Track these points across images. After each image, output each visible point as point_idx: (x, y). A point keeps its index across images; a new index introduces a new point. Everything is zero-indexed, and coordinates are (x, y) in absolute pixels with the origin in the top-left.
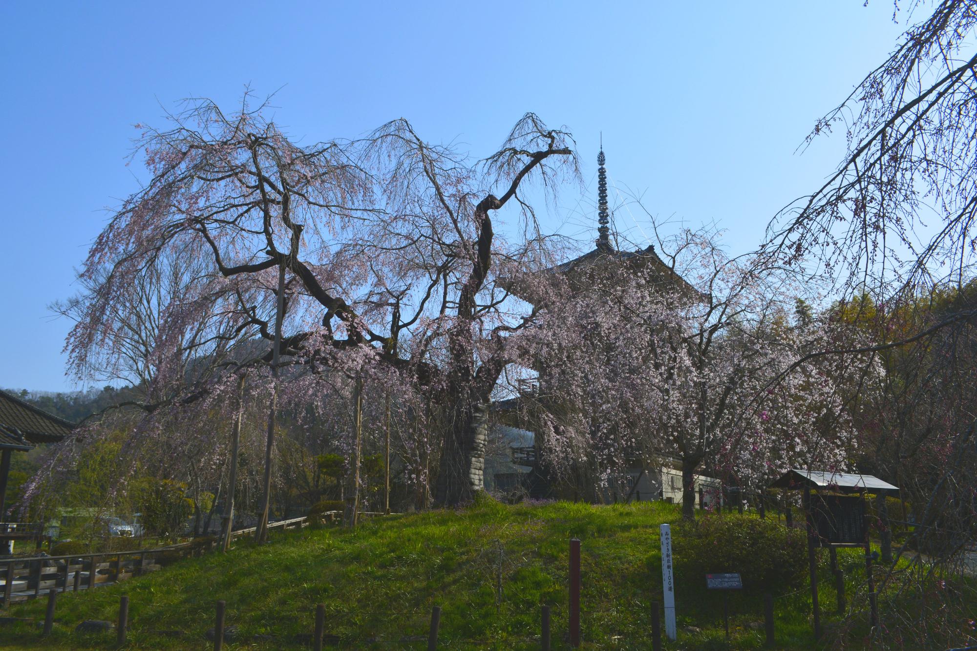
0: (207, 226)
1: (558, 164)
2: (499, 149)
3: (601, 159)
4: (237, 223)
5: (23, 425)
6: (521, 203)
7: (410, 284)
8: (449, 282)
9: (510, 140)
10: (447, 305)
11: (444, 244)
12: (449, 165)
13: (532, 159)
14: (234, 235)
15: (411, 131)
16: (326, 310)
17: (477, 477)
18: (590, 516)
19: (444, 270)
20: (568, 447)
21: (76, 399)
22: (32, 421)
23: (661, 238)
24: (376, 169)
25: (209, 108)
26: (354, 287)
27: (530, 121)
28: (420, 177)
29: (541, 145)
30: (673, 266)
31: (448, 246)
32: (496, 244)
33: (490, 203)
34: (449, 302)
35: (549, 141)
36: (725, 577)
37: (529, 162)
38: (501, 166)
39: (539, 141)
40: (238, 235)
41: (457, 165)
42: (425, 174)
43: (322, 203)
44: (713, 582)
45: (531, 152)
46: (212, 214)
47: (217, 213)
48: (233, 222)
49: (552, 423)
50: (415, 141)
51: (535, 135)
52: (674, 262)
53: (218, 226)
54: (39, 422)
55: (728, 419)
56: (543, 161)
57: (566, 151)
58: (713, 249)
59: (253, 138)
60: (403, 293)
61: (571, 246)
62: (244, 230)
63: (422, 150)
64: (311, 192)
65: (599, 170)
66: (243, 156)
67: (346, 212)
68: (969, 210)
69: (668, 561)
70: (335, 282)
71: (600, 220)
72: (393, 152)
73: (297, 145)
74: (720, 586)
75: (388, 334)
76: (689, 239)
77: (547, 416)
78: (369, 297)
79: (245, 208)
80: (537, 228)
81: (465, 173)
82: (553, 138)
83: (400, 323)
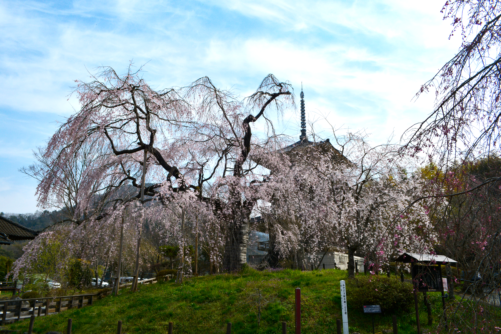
0: (107, 130)
1: (284, 99)
2: (255, 92)
3: (302, 95)
4: (122, 128)
5: (7, 231)
6: (266, 119)
7: (208, 159)
8: (227, 158)
9: (260, 87)
10: (227, 169)
11: (226, 139)
12: (229, 100)
13: (271, 97)
14: (120, 134)
15: (210, 83)
16: (168, 173)
17: (244, 257)
18: (302, 276)
19: (225, 152)
20: (288, 241)
21: (29, 217)
22: (12, 229)
23: (337, 137)
24: (193, 102)
25: (110, 71)
26: (180, 161)
27: (270, 78)
28: (215, 106)
29: (276, 90)
30: (343, 150)
31: (229, 140)
32: (253, 140)
33: (250, 119)
34: (228, 168)
35: (280, 88)
36: (373, 307)
37: (270, 98)
38: (256, 100)
39: (275, 88)
40: (123, 135)
41: (234, 100)
42: (217, 104)
43: (166, 118)
44: (367, 310)
45: (271, 93)
46: (110, 124)
47: (112, 123)
48: (120, 128)
49: (280, 229)
50: (213, 88)
51: (273, 85)
52: (343, 148)
53: (112, 130)
54: (15, 229)
55: (370, 227)
56: (277, 98)
57: (288, 93)
58: (364, 143)
59: (132, 86)
60: (205, 164)
61: (290, 140)
62: (125, 132)
63: (216, 92)
64: (161, 113)
65: (301, 100)
66: (127, 95)
67: (178, 123)
68: (492, 127)
69: (344, 299)
70: (171, 158)
71: (301, 126)
72: (201, 93)
73: (154, 90)
74: (370, 312)
75: (196, 184)
76: (351, 138)
77: (278, 226)
78: (187, 165)
79: (126, 121)
80: (274, 131)
81: (238, 104)
82: (282, 86)
83: (203, 179)
